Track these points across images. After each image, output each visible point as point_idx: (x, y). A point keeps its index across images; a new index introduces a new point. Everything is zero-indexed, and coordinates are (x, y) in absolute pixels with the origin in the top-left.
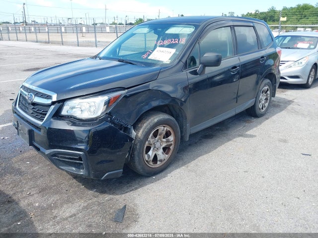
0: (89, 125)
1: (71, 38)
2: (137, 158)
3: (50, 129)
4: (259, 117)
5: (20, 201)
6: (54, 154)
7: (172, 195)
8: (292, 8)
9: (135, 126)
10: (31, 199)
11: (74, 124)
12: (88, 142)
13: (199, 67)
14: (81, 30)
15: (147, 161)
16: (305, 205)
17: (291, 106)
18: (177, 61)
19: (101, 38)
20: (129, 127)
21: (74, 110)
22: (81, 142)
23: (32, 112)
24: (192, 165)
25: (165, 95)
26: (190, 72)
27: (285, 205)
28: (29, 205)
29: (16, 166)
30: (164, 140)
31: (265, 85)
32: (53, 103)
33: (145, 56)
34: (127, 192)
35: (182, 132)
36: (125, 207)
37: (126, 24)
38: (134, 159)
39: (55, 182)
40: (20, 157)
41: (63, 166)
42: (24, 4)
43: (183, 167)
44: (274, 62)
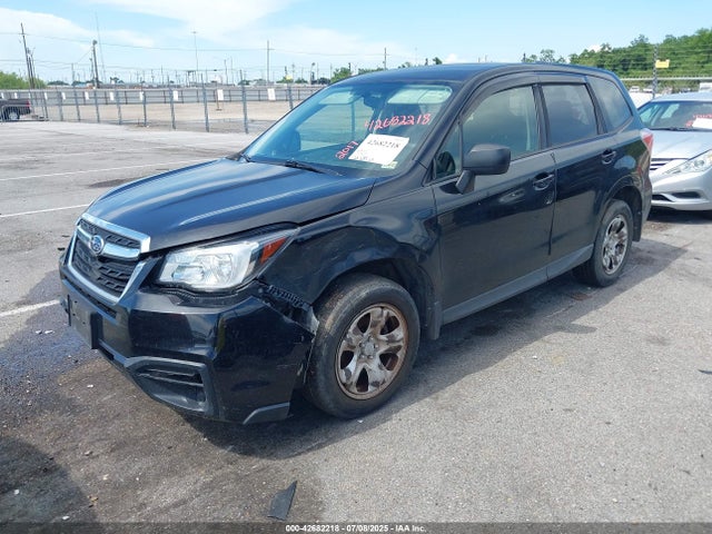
0: (218, 304)
1: (193, 113)
2: (321, 377)
3: (135, 312)
4: (602, 287)
5: (70, 469)
6: (142, 368)
7: (400, 461)
8: (685, 37)
9: (319, 307)
10: (94, 465)
11: (186, 302)
12: (214, 342)
13: (460, 176)
14: (215, 96)
15: (344, 385)
16: (702, 488)
17: (679, 261)
18: (411, 163)
19: (258, 113)
20: (304, 308)
21: (187, 271)
22: (202, 341)
23: (98, 275)
24: (447, 395)
25: (385, 238)
26: (441, 187)
27: (656, 489)
28: (87, 478)
29: (66, 393)
30: (383, 337)
31: (616, 214)
32: (143, 257)
33: (343, 154)
34: (300, 454)
35: (423, 319)
36: (294, 485)
37: (313, 82)
38: (315, 380)
39: (145, 430)
40: (74, 374)
41: (160, 393)
42: (95, 42)
43: (427, 399)
44: (637, 163)
